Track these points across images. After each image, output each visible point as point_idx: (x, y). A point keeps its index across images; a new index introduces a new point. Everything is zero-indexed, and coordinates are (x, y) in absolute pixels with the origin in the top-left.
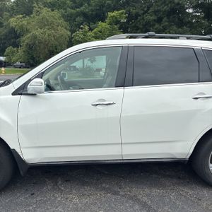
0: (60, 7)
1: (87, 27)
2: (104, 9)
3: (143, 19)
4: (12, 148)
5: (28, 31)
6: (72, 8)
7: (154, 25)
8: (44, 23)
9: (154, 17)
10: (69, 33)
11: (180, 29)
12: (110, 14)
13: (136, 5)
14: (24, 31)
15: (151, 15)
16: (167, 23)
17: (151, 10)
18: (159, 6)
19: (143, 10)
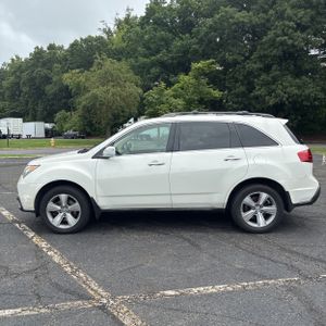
0: (128, 56)
1: (163, 85)
2: (189, 56)
3: (244, 67)
4: (91, 195)
5: (86, 90)
6: (145, 56)
7: (259, 75)
8: (107, 79)
9: (259, 65)
10: (140, 91)
11: (297, 81)
12: (195, 66)
13: (234, 49)
14: (81, 89)
15: (255, 63)
16: (278, 73)
17: (255, 55)
18: (265, 50)
19: (243, 55)
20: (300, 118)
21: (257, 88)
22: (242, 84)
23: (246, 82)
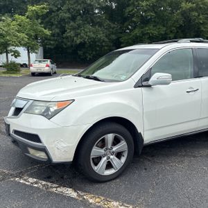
3: (58, 15)
9: (68, 15)
15: (66, 13)
18: (72, 5)
19: (57, 6)
20: (94, 53)
21: (68, 31)
22: (57, 27)
23: (59, 26)
